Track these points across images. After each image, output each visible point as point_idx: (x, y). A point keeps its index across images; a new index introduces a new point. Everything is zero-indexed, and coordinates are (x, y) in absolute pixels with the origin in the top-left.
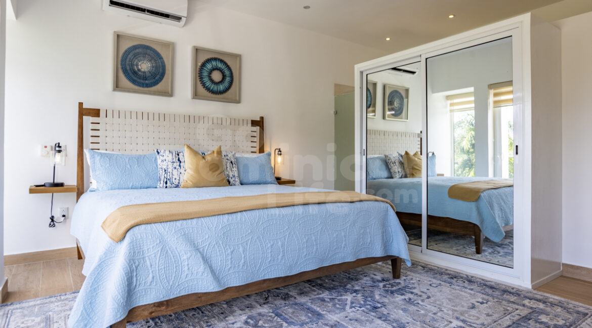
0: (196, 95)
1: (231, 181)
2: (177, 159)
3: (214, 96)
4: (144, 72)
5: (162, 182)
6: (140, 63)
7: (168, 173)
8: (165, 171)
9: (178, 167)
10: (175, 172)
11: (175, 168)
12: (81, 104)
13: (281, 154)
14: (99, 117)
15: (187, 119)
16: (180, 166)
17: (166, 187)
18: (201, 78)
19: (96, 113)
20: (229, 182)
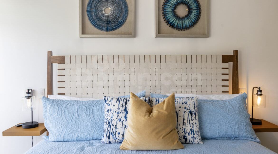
0: (159, 33)
1: (189, 137)
2: (124, 108)
3: (175, 31)
4: (108, 16)
5: (105, 136)
7: (112, 126)
8: (109, 123)
9: (123, 119)
10: (119, 123)
11: (120, 120)
12: (50, 53)
14: (64, 63)
16: (126, 117)
17: (110, 142)
18: (165, 15)
19: (61, 60)
20: (186, 140)
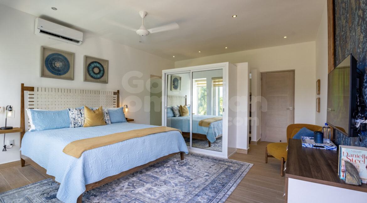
0: (86, 80)
1: (107, 122)
2: (80, 113)
3: (95, 80)
4: (58, 68)
5: (72, 124)
6: (56, 63)
7: (76, 120)
8: (74, 119)
9: (80, 117)
10: (79, 119)
11: (79, 117)
12: (23, 85)
13: (127, 108)
14: (34, 91)
15: (82, 92)
16: (82, 116)
17: (75, 127)
18: (88, 71)
19: (32, 89)
20: (106, 123)
